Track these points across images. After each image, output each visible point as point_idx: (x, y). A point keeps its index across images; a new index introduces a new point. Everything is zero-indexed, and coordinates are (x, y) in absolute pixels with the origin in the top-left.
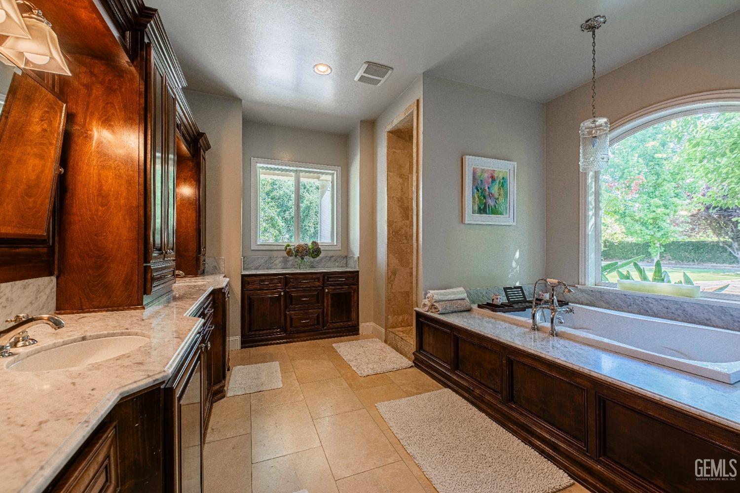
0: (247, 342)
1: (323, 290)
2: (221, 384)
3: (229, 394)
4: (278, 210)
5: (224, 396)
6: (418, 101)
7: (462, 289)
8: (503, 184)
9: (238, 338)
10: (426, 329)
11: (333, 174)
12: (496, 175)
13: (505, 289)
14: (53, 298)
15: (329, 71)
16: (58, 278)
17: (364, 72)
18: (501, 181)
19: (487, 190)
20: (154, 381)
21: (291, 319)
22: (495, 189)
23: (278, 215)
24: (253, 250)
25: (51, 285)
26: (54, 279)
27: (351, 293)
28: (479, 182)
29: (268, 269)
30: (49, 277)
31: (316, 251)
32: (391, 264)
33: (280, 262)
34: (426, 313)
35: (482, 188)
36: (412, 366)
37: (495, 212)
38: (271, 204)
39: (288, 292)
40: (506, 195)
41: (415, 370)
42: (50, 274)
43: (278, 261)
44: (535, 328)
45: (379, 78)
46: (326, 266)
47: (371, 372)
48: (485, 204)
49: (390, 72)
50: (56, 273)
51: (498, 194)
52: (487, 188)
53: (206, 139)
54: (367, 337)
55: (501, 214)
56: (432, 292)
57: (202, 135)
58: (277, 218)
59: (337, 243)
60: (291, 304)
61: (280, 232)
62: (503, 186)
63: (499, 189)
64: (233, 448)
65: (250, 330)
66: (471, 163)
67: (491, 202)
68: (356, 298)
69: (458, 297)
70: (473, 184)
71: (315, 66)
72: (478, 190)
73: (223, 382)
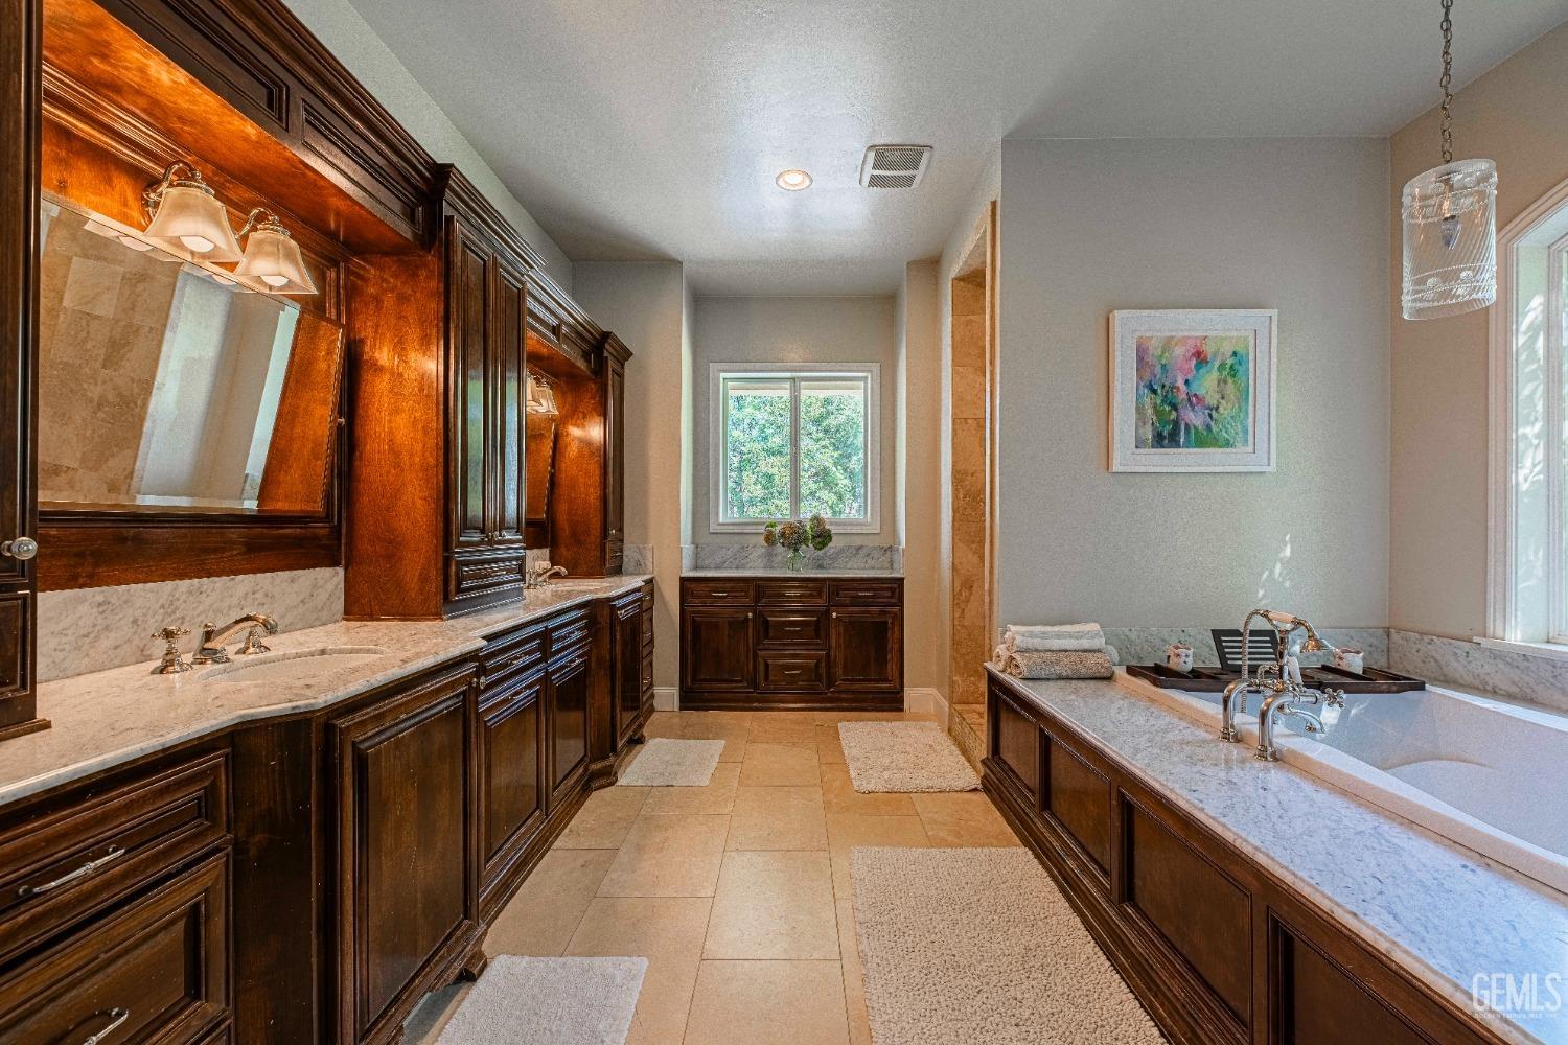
0: (692, 698)
1: (828, 613)
2: (607, 763)
3: (622, 781)
4: (836, 454)
5: (612, 784)
6: (994, 204)
7: (1094, 627)
8: (1235, 368)
9: (675, 691)
10: (1003, 715)
11: (866, 378)
12: (1209, 350)
13: (1217, 634)
14: (339, 598)
15: (808, 182)
16: (346, 570)
17: (874, 168)
18: (1230, 362)
19: (1183, 387)
20: (293, 708)
21: (767, 665)
22: (1207, 384)
23: (836, 464)
24: (713, 533)
25: (336, 579)
26: (341, 571)
27: (886, 622)
28: (1158, 370)
29: (737, 568)
30: (331, 569)
31: (819, 536)
32: (960, 563)
33: (759, 557)
34: (1000, 674)
35: (1167, 384)
36: (976, 790)
37: (1205, 439)
38: (823, 443)
39: (760, 612)
40: (1243, 395)
41: (982, 797)
42: (334, 563)
43: (755, 554)
44: (1231, 735)
45: (910, 173)
46: (849, 566)
47: (880, 787)
48: (1176, 423)
49: (926, 156)
50: (343, 562)
51: (1218, 396)
52: (1180, 383)
53: (617, 341)
54: (917, 718)
55: (1228, 444)
56: (1012, 628)
57: (606, 336)
58: (835, 469)
59: (872, 519)
60: (767, 636)
61: (840, 498)
62: (1233, 373)
63: (1222, 382)
64: (582, 866)
65: (694, 680)
66: (1130, 327)
67: (1195, 419)
68: (897, 633)
69: (1086, 643)
70: (1140, 377)
71: (777, 178)
72: (1154, 391)
73: (612, 758)
